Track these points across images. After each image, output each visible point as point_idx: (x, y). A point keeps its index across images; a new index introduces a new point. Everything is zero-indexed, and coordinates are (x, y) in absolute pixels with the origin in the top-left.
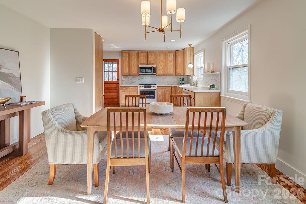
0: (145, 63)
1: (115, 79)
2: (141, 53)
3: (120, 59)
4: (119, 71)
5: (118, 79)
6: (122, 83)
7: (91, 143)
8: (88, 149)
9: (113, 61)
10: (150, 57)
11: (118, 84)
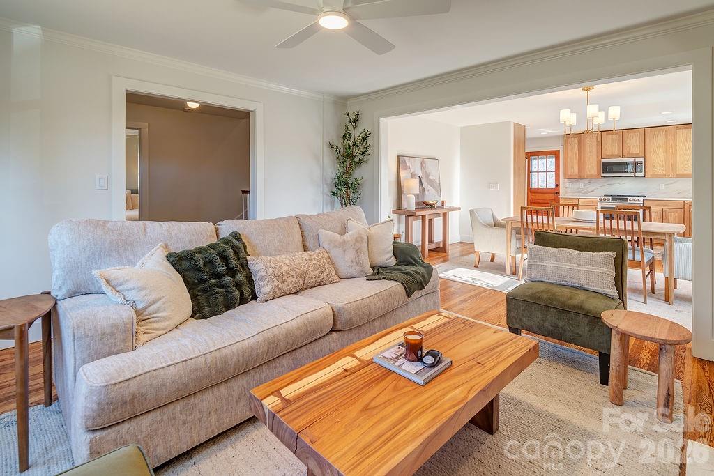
0: (616, 153)
1: (552, 185)
2: (607, 134)
3: (561, 149)
4: (559, 171)
5: (557, 185)
6: (566, 193)
7: (509, 235)
8: (507, 239)
9: (547, 154)
10: (628, 141)
11: (557, 193)
